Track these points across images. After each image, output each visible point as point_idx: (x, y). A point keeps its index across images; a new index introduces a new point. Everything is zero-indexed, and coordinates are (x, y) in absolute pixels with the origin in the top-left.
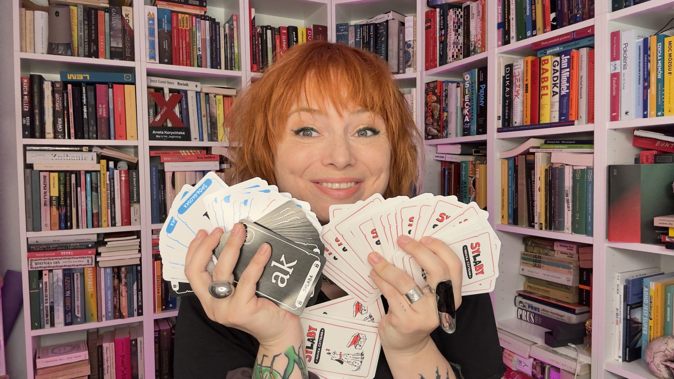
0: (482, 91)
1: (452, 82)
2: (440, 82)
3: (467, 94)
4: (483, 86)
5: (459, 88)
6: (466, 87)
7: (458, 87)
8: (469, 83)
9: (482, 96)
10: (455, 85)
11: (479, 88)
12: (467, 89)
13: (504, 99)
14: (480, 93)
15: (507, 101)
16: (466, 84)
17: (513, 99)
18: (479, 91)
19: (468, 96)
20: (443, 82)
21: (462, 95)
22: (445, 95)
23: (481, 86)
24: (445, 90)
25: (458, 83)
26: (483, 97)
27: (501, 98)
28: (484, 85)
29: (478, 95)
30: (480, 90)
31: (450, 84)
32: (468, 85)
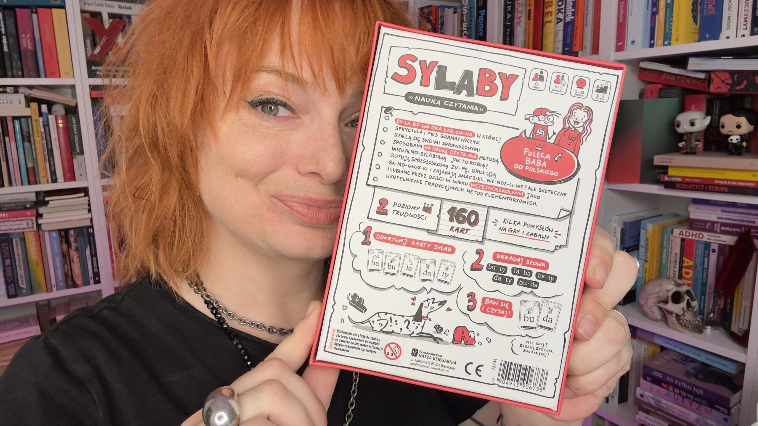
0: (481, 18)
1: (449, 7)
2: (435, 6)
3: (465, 21)
4: (482, 12)
5: (456, 15)
6: (464, 13)
7: (455, 13)
8: (467, 9)
9: (481, 23)
10: (452, 10)
11: (478, 15)
12: (465, 16)
13: (505, 27)
14: (479, 21)
15: (508, 30)
16: (464, 10)
17: (515, 27)
18: (478, 18)
19: (466, 23)
20: (439, 7)
21: (460, 22)
22: (441, 23)
23: (481, 12)
24: (441, 16)
25: (455, 9)
26: (482, 25)
27: (502, 26)
28: (484, 11)
29: (477, 23)
30: (480, 17)
31: (446, 9)
32: (466, 11)
